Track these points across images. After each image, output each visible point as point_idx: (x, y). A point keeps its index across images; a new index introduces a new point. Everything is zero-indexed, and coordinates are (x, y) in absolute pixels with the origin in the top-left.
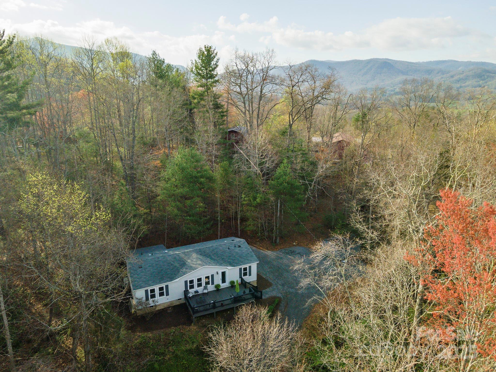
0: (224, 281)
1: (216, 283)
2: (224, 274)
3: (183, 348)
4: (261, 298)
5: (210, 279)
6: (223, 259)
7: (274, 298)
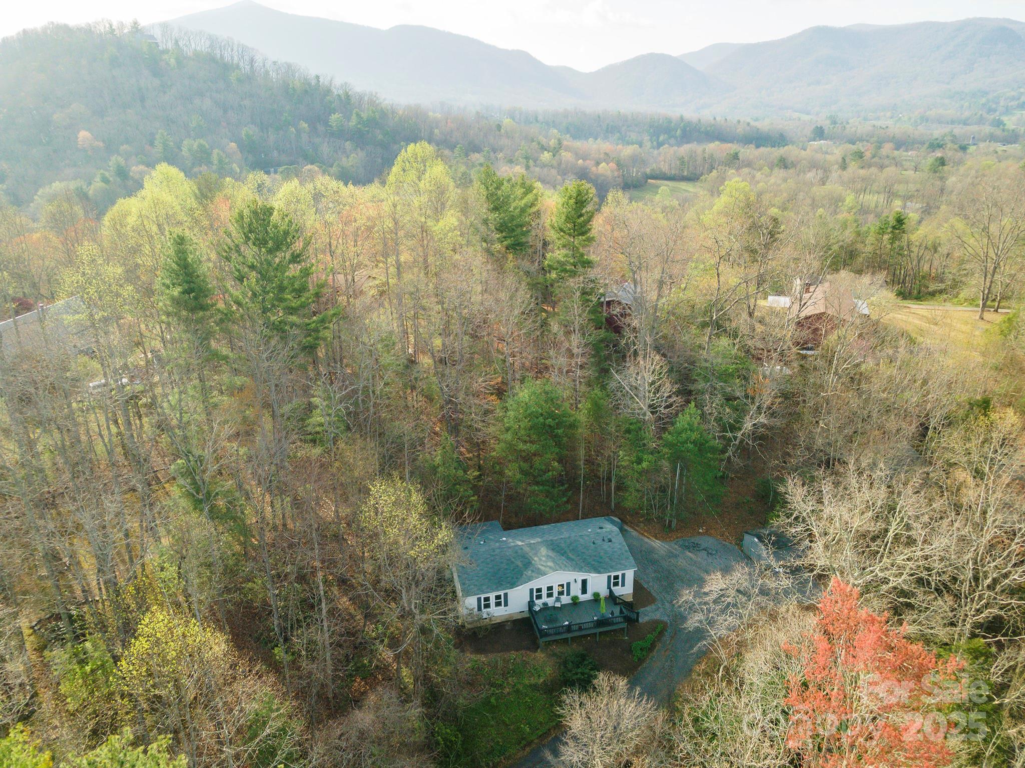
0: (584, 591)
1: (572, 594)
2: (584, 582)
3: (527, 682)
4: (637, 620)
5: (565, 589)
6: (584, 560)
7: (656, 622)
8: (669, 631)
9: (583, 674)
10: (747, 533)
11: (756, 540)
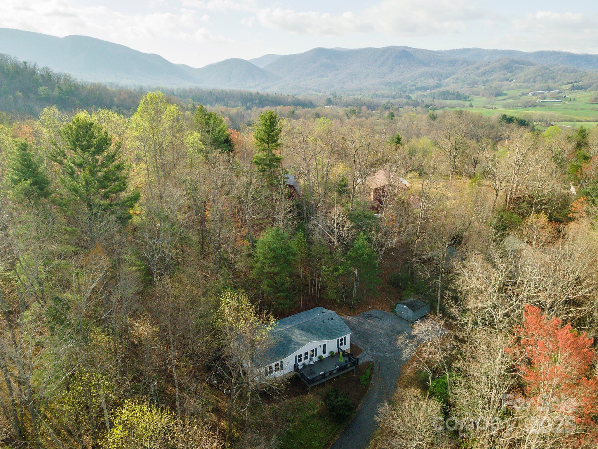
2: (325, 346)
3: (307, 414)
4: (358, 363)
5: (314, 352)
6: (322, 333)
7: (368, 363)
8: (376, 366)
9: (341, 401)
10: (398, 303)
11: (405, 306)
